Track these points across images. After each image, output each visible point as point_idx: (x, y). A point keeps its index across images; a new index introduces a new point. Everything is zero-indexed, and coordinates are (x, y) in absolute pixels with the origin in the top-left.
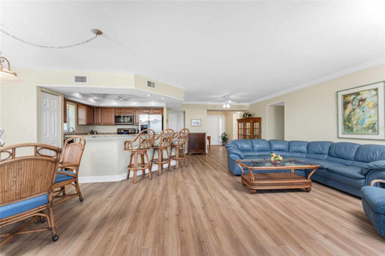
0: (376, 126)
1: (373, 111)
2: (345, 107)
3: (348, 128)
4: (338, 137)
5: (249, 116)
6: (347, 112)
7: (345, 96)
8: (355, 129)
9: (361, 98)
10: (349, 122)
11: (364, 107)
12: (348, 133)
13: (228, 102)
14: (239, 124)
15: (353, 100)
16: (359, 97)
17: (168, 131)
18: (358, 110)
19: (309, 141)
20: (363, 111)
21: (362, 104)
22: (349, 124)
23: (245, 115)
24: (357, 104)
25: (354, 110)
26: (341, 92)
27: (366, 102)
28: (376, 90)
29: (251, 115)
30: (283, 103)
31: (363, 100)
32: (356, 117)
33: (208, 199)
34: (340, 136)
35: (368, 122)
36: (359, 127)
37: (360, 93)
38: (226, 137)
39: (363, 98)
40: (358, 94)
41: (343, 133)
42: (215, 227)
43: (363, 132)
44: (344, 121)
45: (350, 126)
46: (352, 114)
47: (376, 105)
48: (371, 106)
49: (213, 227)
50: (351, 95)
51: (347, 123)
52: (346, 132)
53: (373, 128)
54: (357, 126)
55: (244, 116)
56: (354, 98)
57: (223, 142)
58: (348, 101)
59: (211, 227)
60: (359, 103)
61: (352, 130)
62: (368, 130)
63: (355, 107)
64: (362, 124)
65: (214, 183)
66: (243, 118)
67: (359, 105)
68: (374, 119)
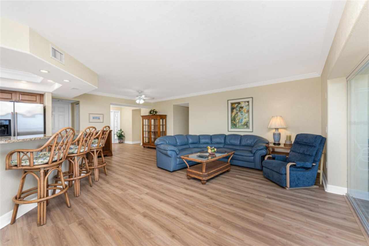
0: (248, 124)
1: (247, 115)
2: (232, 111)
3: (234, 125)
4: (228, 131)
5: (156, 113)
6: (233, 114)
7: (232, 104)
8: (237, 126)
9: (241, 106)
10: (234, 121)
11: (242, 112)
12: (234, 128)
13: (141, 97)
14: (144, 120)
15: (237, 107)
16: (240, 105)
17: (91, 129)
18: (239, 114)
19: (211, 134)
20: (242, 115)
21: (241, 110)
22: (234, 122)
23: (152, 112)
24: (239, 110)
25: (237, 113)
26: (230, 101)
27: (244, 109)
28: (248, 102)
29: (157, 112)
30: (188, 104)
31: (242, 108)
32: (238, 118)
33: (177, 202)
34: (229, 130)
35: (244, 121)
36: (240, 124)
37: (241, 103)
38: (123, 133)
39: (242, 106)
40: (239, 103)
41: (231, 128)
42: (219, 227)
43: (242, 127)
44: (232, 120)
45: (235, 123)
46: (236, 116)
47: (248, 111)
48: (246, 111)
49: (217, 229)
50: (235, 103)
51: (233, 122)
52: (232, 127)
53: (246, 125)
54: (239, 123)
55: (150, 112)
56: (237, 106)
57: (119, 139)
58: (234, 107)
59: (216, 230)
60: (240, 109)
61: (236, 126)
62: (245, 126)
63: (238, 112)
64: (241, 123)
65: (162, 185)
66: (150, 115)
67: (240, 111)
68: (247, 119)
